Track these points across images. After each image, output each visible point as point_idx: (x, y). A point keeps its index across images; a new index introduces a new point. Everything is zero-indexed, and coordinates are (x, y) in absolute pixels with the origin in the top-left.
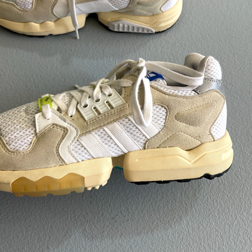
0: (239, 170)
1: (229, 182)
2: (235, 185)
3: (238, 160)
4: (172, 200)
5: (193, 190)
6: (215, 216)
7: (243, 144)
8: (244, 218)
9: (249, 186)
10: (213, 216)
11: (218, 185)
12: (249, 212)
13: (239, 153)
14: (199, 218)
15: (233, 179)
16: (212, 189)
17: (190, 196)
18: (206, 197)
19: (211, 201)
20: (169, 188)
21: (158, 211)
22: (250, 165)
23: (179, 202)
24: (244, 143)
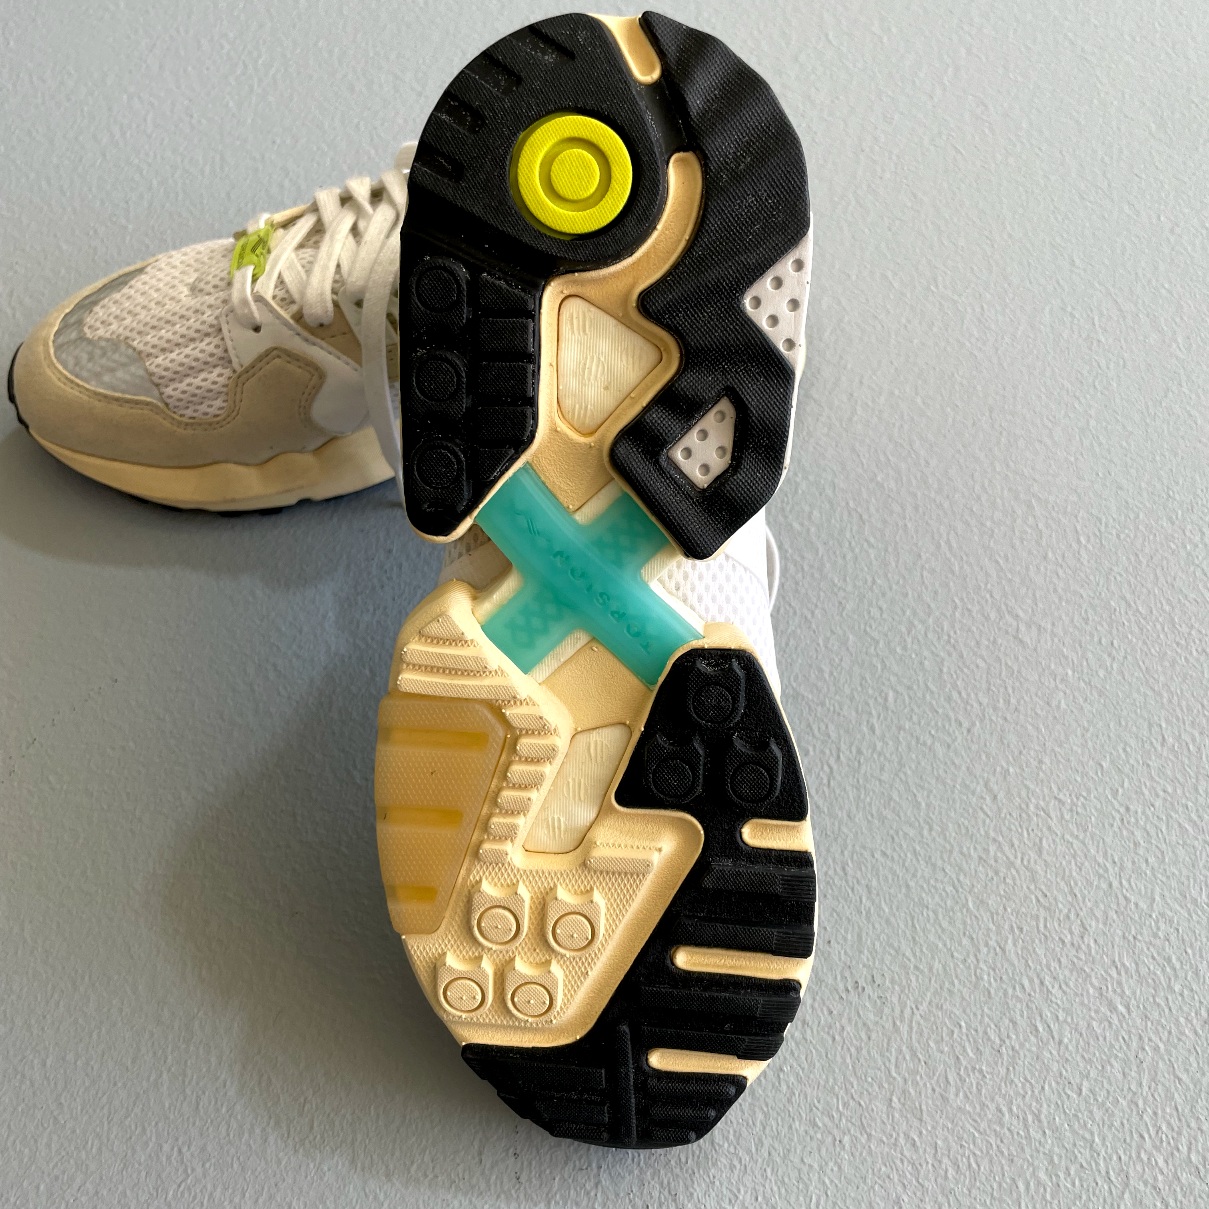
0: (1114, 973)
1: (1076, 1030)
2: (1105, 1038)
3: (1104, 933)
4: (852, 1132)
5: (935, 1078)
6: (1039, 1183)
7: (1115, 862)
8: (1160, 1177)
9: (1161, 1039)
10: (1032, 1184)
11: (1034, 1049)
12: (1178, 1150)
13: (1103, 902)
14: (975, 1199)
15: (1093, 1014)
16: (1011, 1068)
17: (924, 1107)
18: (992, 1107)
19: (1015, 1122)
20: (835, 1079)
21: (798, 1188)
22: (1152, 949)
23: (884, 1139)
24: (1116, 860)
